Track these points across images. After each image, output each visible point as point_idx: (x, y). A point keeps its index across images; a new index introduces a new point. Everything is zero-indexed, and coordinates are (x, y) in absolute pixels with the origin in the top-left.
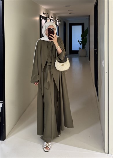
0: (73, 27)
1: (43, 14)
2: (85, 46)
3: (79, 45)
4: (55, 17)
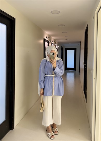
0: (68, 51)
1: (46, 38)
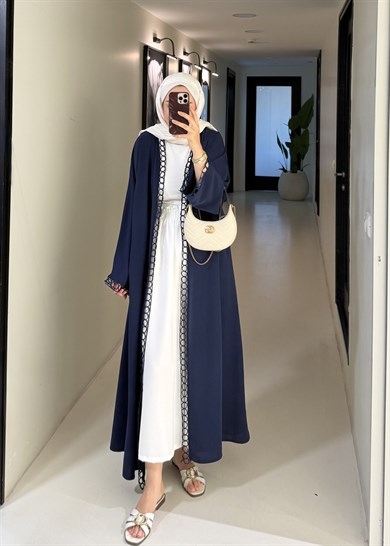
3: (282, 156)
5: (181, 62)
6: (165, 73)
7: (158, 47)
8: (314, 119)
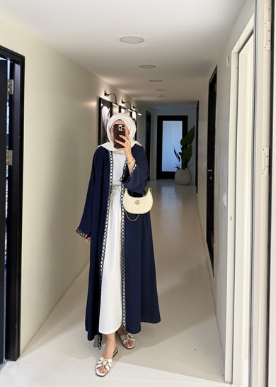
0: (165, 123)
2: (189, 164)
3: (177, 160)
4: (128, 103)
5: (120, 107)
6: (111, 114)
7: (107, 98)
8: (195, 139)
